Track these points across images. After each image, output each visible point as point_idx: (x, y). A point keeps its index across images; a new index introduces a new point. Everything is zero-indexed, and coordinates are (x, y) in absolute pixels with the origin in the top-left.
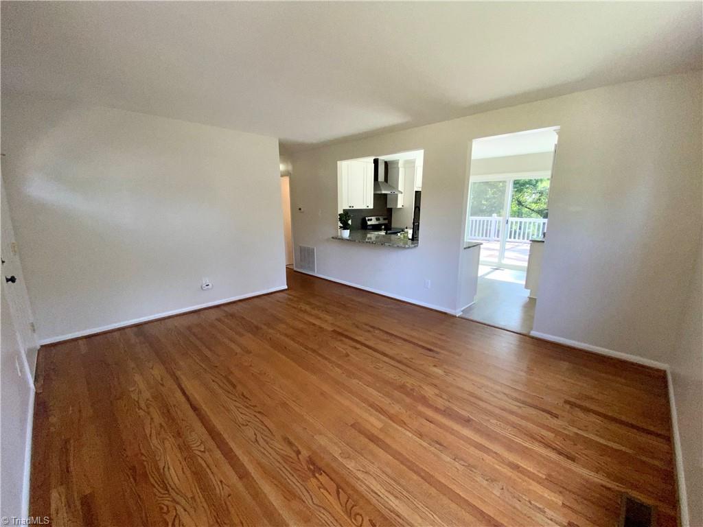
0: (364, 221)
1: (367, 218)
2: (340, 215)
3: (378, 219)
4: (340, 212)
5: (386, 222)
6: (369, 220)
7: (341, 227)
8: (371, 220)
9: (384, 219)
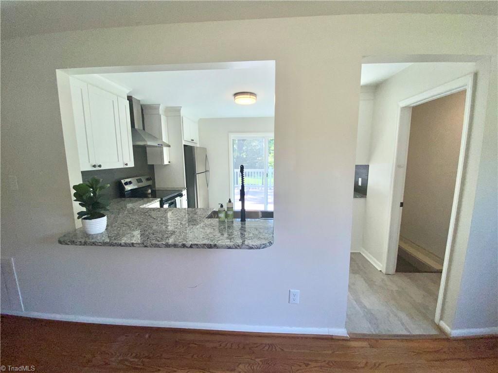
0: (119, 187)
1: (123, 182)
2: (75, 187)
3: (139, 181)
4: (76, 179)
5: (150, 183)
6: (126, 184)
7: (81, 214)
8: (130, 183)
9: (148, 179)
